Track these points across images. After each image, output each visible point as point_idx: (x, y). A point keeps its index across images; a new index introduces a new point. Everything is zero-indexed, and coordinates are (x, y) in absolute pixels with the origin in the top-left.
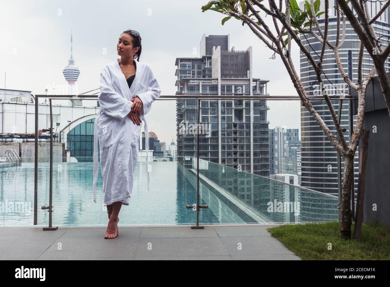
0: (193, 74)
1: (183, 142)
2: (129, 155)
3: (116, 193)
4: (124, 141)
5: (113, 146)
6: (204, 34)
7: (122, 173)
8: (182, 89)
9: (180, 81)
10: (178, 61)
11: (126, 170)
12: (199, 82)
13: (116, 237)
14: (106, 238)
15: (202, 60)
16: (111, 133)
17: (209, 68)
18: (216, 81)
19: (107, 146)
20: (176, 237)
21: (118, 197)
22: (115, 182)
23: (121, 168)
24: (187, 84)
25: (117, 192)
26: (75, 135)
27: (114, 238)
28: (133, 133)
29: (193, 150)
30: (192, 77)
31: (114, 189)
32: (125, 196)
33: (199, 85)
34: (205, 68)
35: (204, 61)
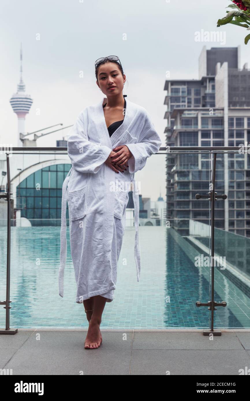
0: (189, 102)
1: (175, 197)
2: (112, 230)
3: (94, 284)
4: (105, 210)
5: (88, 217)
6: (205, 47)
7: (104, 255)
8: (173, 123)
9: (171, 113)
10: (169, 84)
11: (110, 251)
12: (197, 114)
13: (99, 347)
14: (87, 348)
15: (202, 83)
16: (83, 199)
17: (210, 94)
18: (222, 111)
19: (78, 217)
20: (182, 349)
21: (98, 289)
22: (93, 268)
23: (102, 249)
24: (181, 116)
25: (96, 282)
26: (26, 188)
27: (97, 348)
28: (116, 200)
29: (188, 208)
30: (188, 106)
31: (93, 278)
32: (108, 288)
33: (196, 118)
34: (205, 94)
35: (205, 84)
